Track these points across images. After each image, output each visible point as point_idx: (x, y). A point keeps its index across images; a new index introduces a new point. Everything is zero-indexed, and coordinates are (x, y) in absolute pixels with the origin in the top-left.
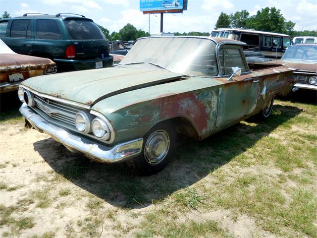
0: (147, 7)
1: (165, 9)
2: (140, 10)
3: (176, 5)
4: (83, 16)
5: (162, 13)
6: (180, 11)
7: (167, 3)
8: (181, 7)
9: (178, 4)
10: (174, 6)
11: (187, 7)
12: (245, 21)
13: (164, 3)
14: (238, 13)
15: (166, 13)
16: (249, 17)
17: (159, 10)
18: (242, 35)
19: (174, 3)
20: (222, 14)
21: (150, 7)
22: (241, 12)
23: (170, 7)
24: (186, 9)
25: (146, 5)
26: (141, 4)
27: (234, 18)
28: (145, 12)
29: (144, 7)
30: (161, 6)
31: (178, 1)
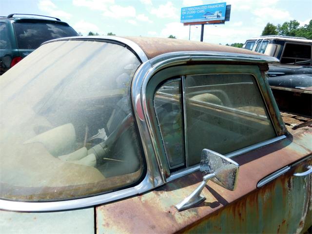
0: (188, 19)
1: (206, 20)
2: (181, 22)
3: (218, 16)
4: (57, 19)
5: (203, 24)
6: (223, 22)
7: (209, 15)
8: (223, 18)
9: (220, 15)
10: (216, 17)
11: (229, 17)
12: (294, 32)
13: (206, 15)
14: (286, 23)
15: (207, 24)
16: (298, 27)
17: (199, 21)
18: (287, 45)
19: (216, 14)
20: (268, 25)
21: (191, 18)
22: (290, 22)
23: (211, 18)
24: (229, 20)
25: (188, 17)
26: (182, 16)
27: (282, 29)
28: (186, 24)
29: (185, 19)
30: (202, 17)
31: (221, 12)
